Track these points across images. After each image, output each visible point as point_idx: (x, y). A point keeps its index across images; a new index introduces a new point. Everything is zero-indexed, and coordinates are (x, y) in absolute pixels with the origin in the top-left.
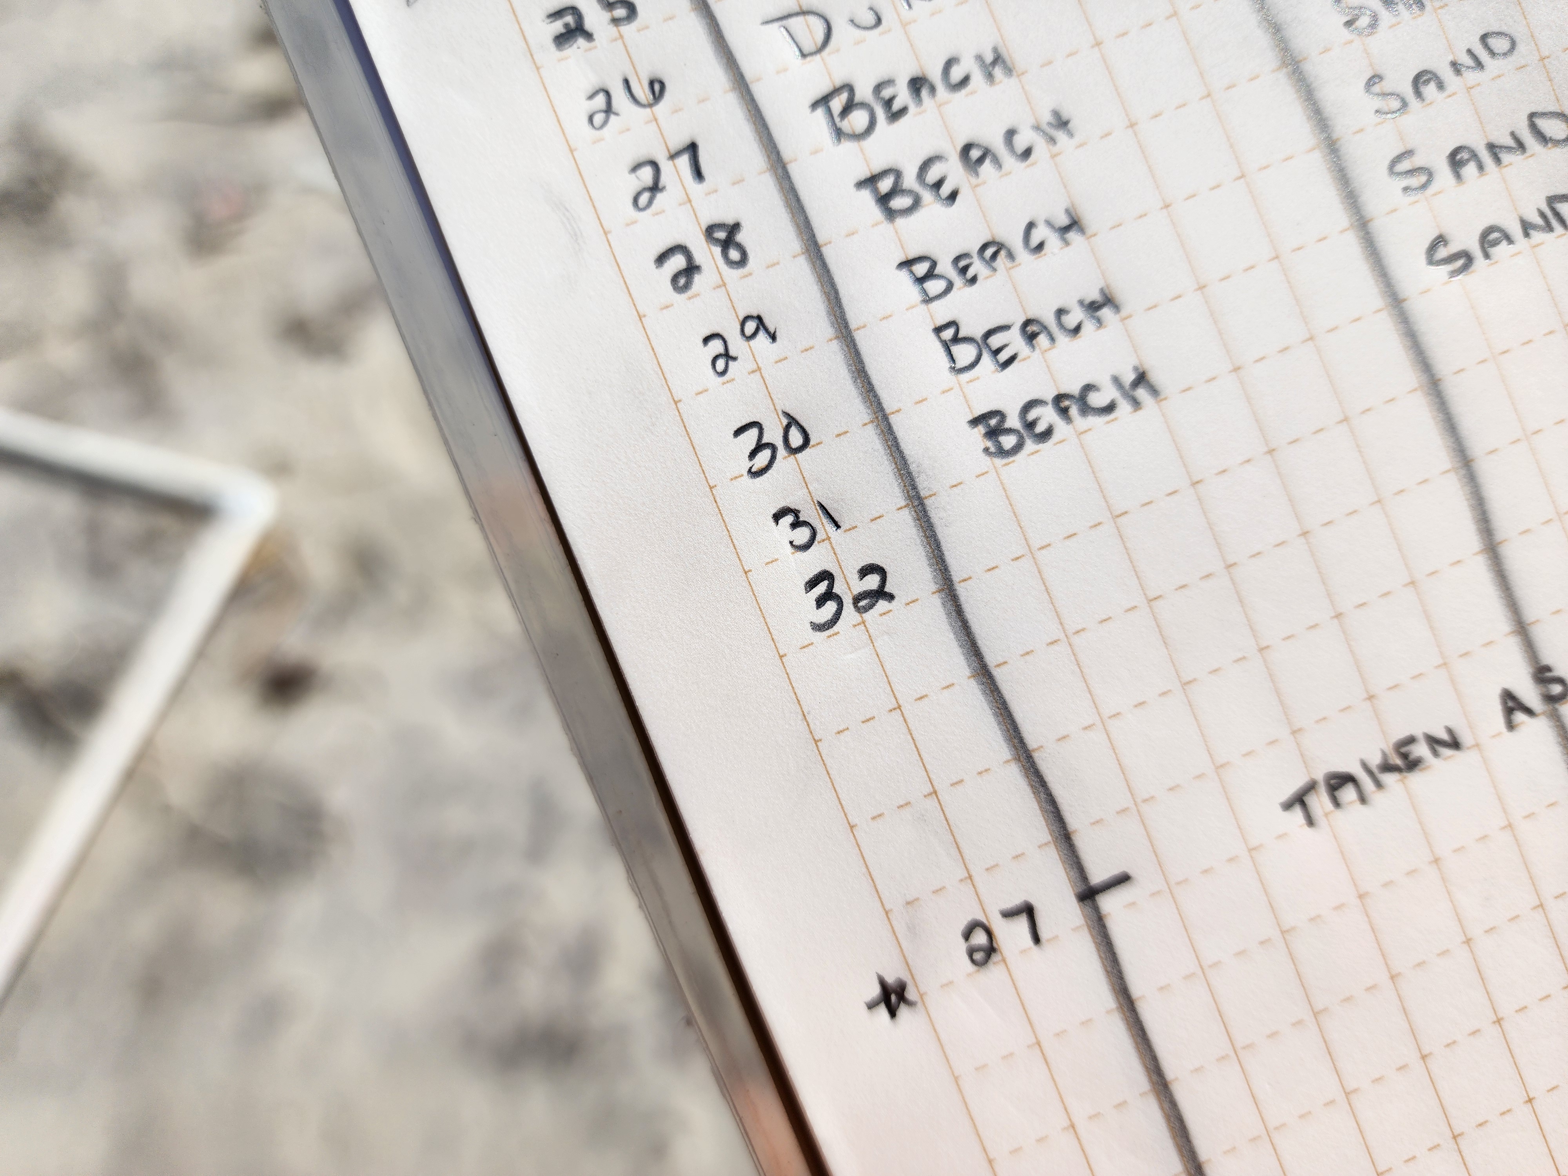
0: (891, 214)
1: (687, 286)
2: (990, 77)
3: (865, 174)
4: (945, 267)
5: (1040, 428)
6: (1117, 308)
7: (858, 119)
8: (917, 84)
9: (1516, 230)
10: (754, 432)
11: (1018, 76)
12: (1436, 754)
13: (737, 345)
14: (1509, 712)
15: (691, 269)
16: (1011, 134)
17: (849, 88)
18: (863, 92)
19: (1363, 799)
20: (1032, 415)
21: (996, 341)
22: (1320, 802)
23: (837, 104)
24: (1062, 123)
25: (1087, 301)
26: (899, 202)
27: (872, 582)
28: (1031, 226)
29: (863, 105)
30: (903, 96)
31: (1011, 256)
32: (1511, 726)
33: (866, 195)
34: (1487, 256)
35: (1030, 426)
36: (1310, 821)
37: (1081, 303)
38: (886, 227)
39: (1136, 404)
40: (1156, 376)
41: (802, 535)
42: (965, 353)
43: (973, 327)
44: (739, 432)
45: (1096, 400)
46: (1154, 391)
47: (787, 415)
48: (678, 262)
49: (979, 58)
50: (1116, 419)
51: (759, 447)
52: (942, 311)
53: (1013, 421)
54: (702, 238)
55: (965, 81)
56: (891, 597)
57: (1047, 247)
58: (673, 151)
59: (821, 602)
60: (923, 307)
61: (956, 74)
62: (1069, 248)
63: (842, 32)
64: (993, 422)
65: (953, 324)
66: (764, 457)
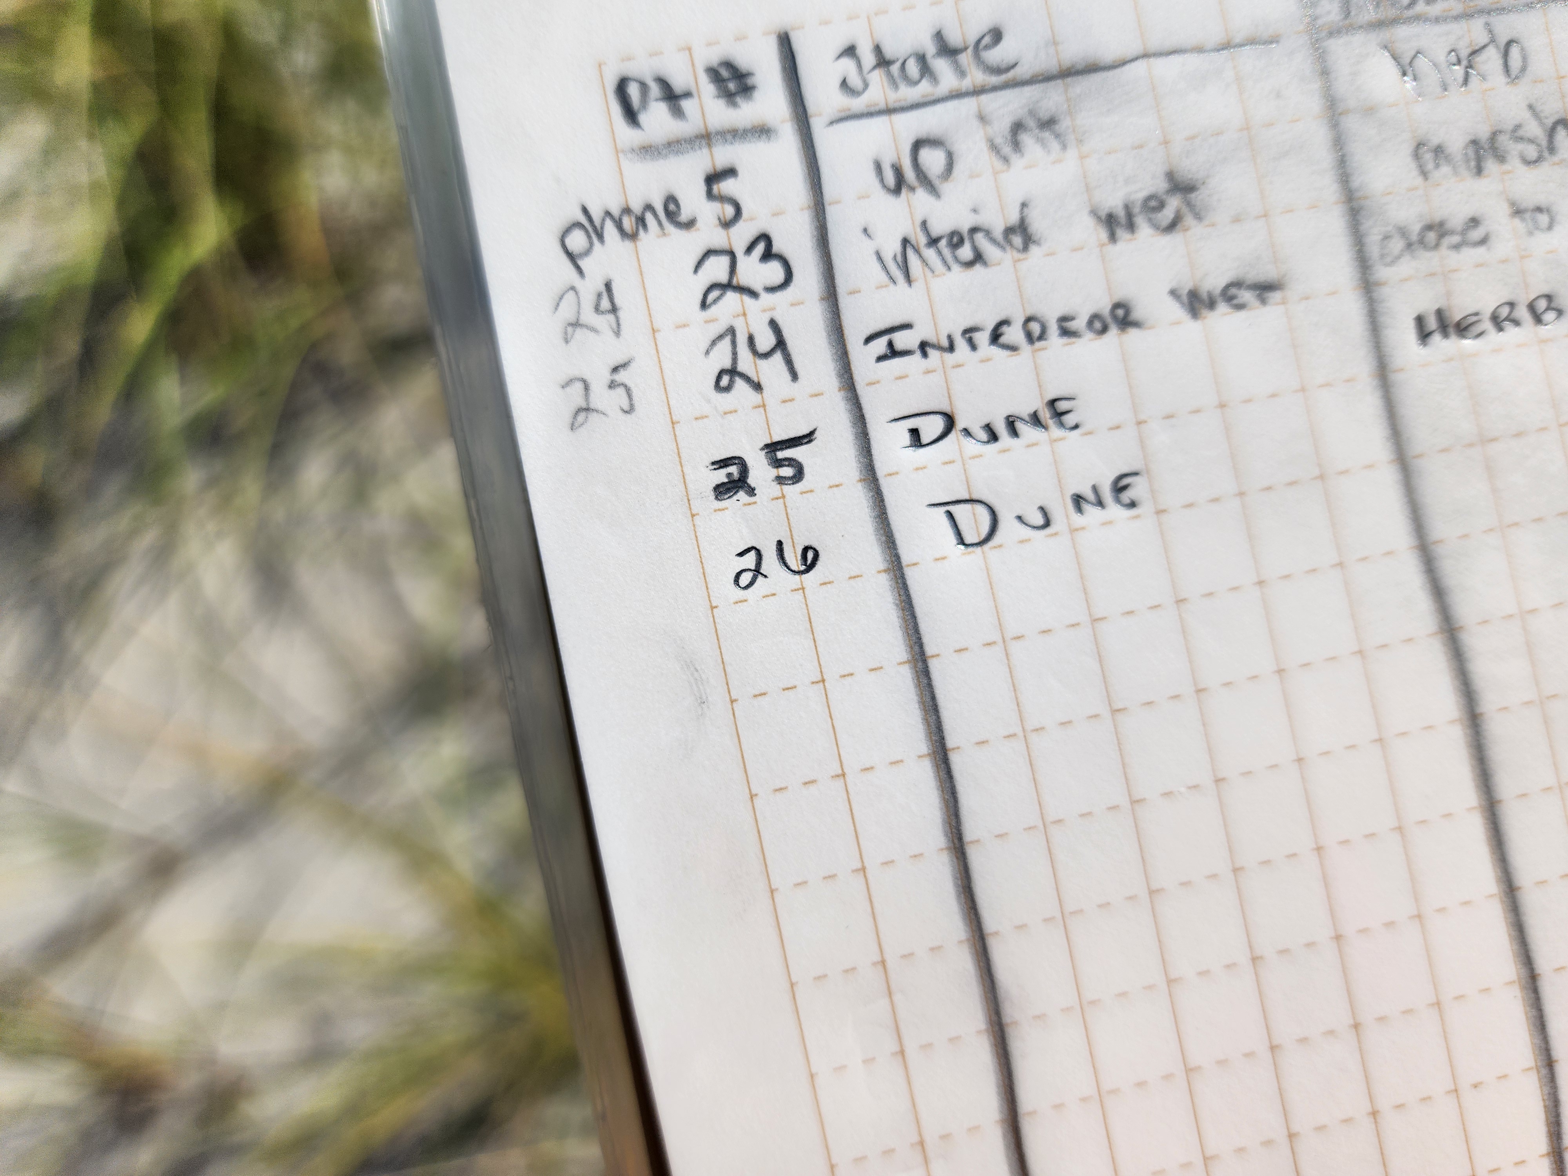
63: (1008, 528)
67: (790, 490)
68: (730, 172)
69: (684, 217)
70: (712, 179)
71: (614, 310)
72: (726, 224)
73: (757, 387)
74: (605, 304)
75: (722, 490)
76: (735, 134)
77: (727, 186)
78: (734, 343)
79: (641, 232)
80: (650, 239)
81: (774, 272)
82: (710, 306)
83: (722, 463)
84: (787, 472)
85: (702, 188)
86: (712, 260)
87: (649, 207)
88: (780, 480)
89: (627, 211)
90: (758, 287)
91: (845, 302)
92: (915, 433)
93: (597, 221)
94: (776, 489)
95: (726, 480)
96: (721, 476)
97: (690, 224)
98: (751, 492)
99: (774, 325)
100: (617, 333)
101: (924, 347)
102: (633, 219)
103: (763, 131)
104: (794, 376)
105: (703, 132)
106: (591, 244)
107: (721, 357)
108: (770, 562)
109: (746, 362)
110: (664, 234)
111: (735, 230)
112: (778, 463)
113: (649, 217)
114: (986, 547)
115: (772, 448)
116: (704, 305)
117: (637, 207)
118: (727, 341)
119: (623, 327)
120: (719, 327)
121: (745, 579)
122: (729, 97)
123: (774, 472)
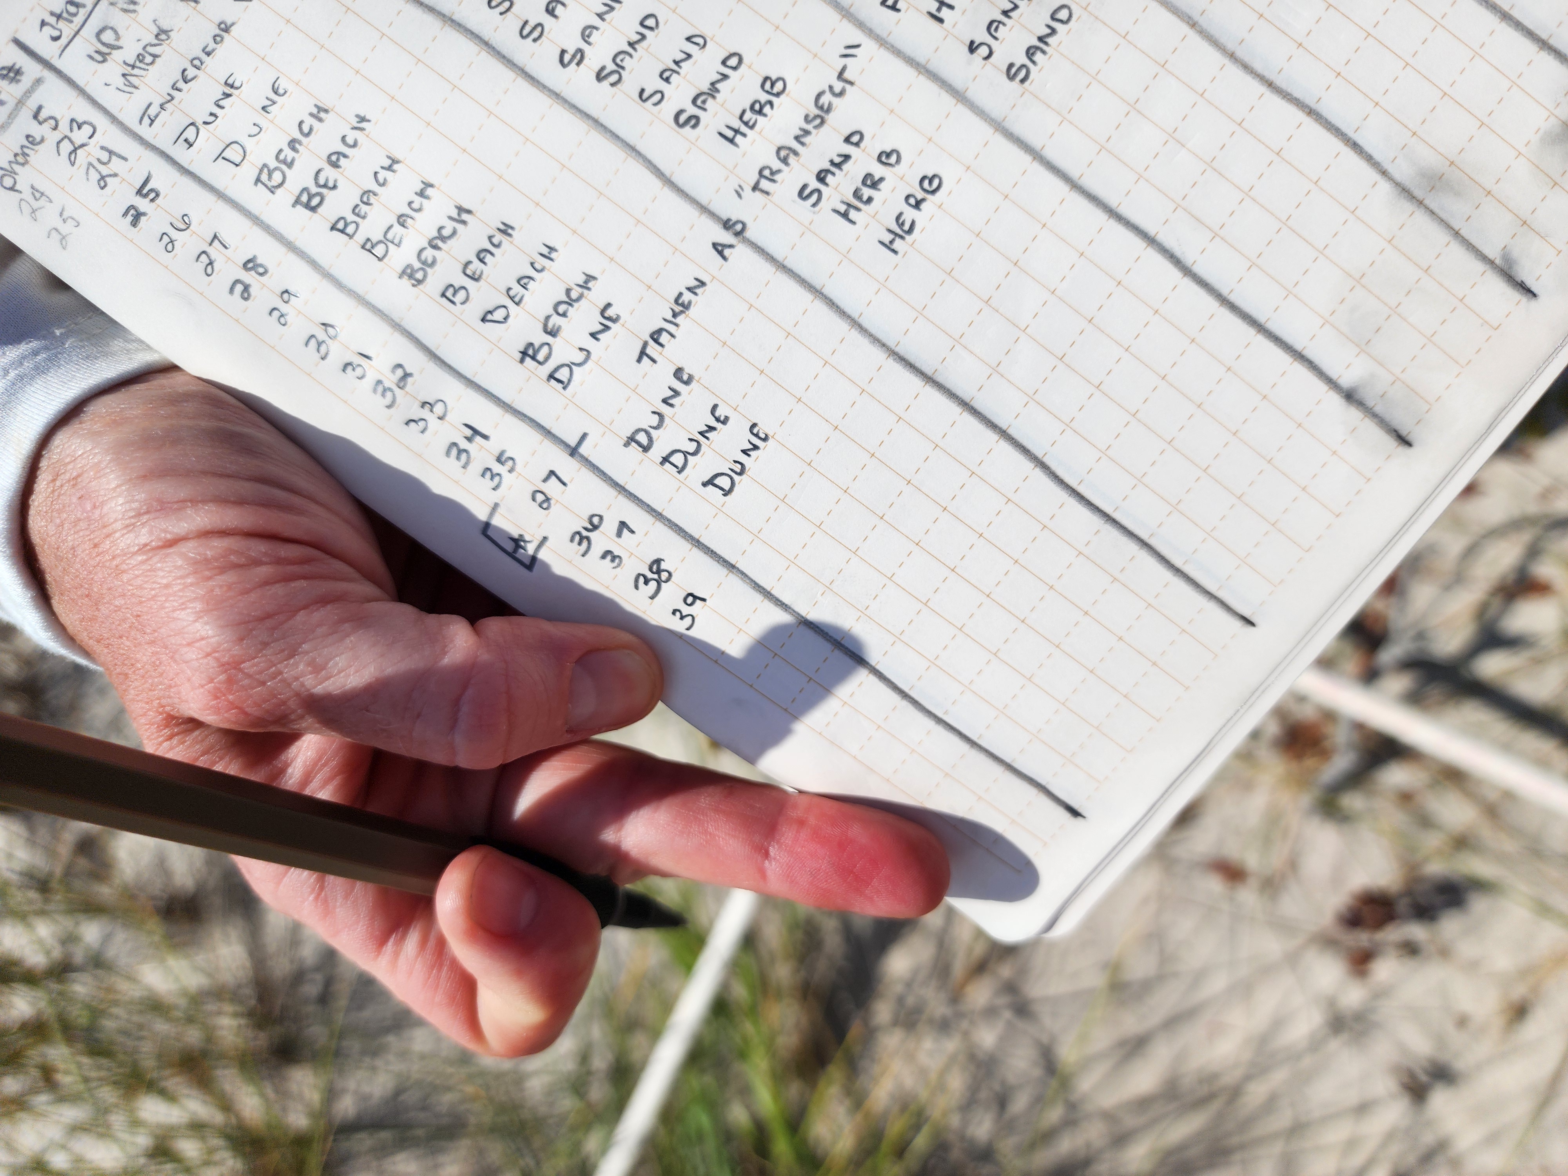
0: (313, 209)
1: (249, 295)
2: (320, 120)
3: (293, 199)
4: (351, 217)
5: (430, 261)
6: (431, 186)
7: (277, 177)
8: (293, 144)
9: (597, 22)
10: (313, 341)
11: (332, 110)
12: (696, 294)
13: (284, 308)
14: (721, 253)
15: (246, 288)
16: (343, 138)
17: (265, 165)
18: (273, 164)
19: (673, 336)
20: (423, 257)
21: (390, 236)
22: (653, 349)
23: (264, 177)
24: (363, 119)
25: (419, 191)
26: (315, 202)
27: (400, 373)
28: (376, 173)
29: (276, 169)
30: (289, 154)
31: (375, 194)
32: (725, 258)
33: (299, 207)
34: (589, 44)
35: (424, 263)
36: (654, 361)
37: (416, 193)
38: (315, 216)
39: (464, 222)
40: (466, 206)
41: (359, 372)
42: (379, 250)
43: (376, 236)
44: (307, 344)
45: (446, 232)
46: (469, 212)
47: (323, 324)
48: (239, 288)
49: (312, 115)
50: (460, 236)
51: (319, 344)
52: (360, 238)
53: (417, 265)
54: (244, 272)
55: (311, 129)
56: (410, 375)
57: (387, 179)
58: (209, 242)
59: (383, 395)
60: (352, 240)
61: (306, 129)
62: (398, 173)
63: (249, 144)
64: (409, 271)
65: (368, 240)
66: (323, 349)
67: (159, 201)
68: (40, 108)
69: (38, 139)
70: (36, 117)
71: (42, 194)
72: (55, 128)
73: (115, 175)
74: (38, 195)
75: (135, 223)
76: (29, 93)
77: (43, 115)
78: (94, 167)
79: (28, 158)
80: (33, 158)
81: (87, 130)
82: (74, 162)
83: (125, 214)
84: (152, 195)
85: (35, 122)
86: (61, 145)
87: (22, 147)
88: (152, 200)
89: (16, 155)
90: (84, 140)
91: (121, 117)
92: (186, 140)
93: (10, 169)
94: (153, 205)
95: (133, 218)
96: (129, 218)
97: (42, 140)
98: (144, 214)
99: (102, 148)
100: (51, 201)
101: (162, 106)
102: (21, 156)
103: (39, 81)
104: (125, 159)
105: (17, 101)
106: (15, 179)
107: (95, 176)
108: (174, 234)
109: (105, 171)
110: (37, 151)
111: (60, 127)
112: (146, 196)
113: (26, 150)
114: (247, 157)
115: (139, 192)
116: (73, 164)
117: (19, 151)
118: (91, 170)
119: (51, 197)
120: (85, 167)
121: (170, 247)
122: (14, 80)
123: (148, 200)
